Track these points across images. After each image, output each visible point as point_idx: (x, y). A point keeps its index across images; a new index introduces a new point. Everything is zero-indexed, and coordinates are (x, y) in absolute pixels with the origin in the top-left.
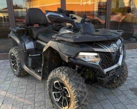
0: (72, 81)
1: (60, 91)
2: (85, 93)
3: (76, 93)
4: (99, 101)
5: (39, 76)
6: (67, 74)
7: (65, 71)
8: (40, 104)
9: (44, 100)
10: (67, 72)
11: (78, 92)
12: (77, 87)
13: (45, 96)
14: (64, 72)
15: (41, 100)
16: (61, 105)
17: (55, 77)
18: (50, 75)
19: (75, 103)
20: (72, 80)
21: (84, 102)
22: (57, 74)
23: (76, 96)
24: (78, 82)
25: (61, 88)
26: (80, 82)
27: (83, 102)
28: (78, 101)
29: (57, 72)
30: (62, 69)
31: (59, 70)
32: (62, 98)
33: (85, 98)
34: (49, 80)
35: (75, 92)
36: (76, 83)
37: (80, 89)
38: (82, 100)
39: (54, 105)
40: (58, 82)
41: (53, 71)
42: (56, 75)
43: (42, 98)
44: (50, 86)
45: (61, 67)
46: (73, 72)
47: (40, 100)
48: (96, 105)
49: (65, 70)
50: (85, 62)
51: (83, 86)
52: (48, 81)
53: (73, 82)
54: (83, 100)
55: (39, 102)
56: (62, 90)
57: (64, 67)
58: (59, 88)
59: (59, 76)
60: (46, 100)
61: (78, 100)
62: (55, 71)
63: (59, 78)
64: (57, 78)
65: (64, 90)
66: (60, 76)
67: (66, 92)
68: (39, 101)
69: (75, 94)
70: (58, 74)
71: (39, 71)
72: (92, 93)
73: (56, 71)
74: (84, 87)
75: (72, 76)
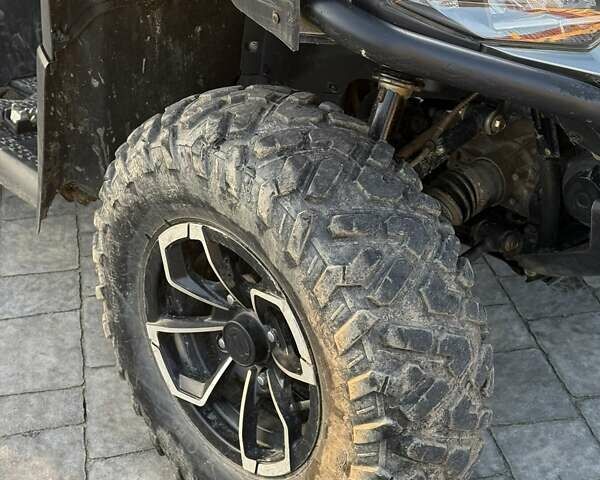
0: (330, 237)
1: (219, 315)
2: (456, 352)
3: (368, 347)
4: (577, 406)
5: (24, 160)
6: (288, 167)
7: (268, 141)
8: (39, 414)
9: (75, 378)
10: (289, 149)
11: (394, 342)
12: (385, 297)
13: (88, 340)
14: (259, 149)
15: (44, 383)
16: (223, 438)
17: (168, 185)
18: (119, 164)
19: (358, 439)
20: (335, 228)
21: (444, 429)
22: (183, 164)
23: (372, 381)
24: (395, 247)
25: (225, 294)
26: (414, 244)
27: (430, 436)
28: (386, 421)
29: (186, 139)
30: (234, 109)
31: (208, 127)
32: (232, 380)
33: (451, 402)
34: (107, 208)
35: (358, 344)
36: (371, 257)
37: (415, 320)
38: (423, 417)
39: (166, 438)
40: (197, 233)
41: (149, 124)
42: (173, 172)
43: (53, 360)
44: (121, 266)
45: (228, 93)
46: (344, 151)
47: (35, 376)
48: (544, 443)
49: (264, 129)
50: (477, 43)
51: (438, 286)
52: (99, 221)
53: (344, 247)
54: (436, 415)
55: (33, 399)
56: (234, 309)
57: (255, 94)
58: (212, 286)
59: (204, 181)
60: (94, 379)
61: (389, 413)
62: (164, 134)
63: (206, 206)
64: (185, 198)
65: (253, 314)
66: (215, 184)
67: (271, 335)
68: (29, 385)
69: (357, 356)
70: (198, 165)
71: (16, 116)
72: (517, 327)
73: (174, 134)
74: (452, 297)
75: (334, 189)
